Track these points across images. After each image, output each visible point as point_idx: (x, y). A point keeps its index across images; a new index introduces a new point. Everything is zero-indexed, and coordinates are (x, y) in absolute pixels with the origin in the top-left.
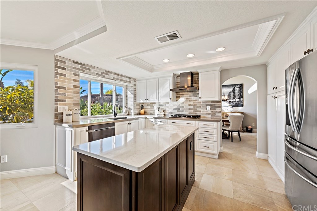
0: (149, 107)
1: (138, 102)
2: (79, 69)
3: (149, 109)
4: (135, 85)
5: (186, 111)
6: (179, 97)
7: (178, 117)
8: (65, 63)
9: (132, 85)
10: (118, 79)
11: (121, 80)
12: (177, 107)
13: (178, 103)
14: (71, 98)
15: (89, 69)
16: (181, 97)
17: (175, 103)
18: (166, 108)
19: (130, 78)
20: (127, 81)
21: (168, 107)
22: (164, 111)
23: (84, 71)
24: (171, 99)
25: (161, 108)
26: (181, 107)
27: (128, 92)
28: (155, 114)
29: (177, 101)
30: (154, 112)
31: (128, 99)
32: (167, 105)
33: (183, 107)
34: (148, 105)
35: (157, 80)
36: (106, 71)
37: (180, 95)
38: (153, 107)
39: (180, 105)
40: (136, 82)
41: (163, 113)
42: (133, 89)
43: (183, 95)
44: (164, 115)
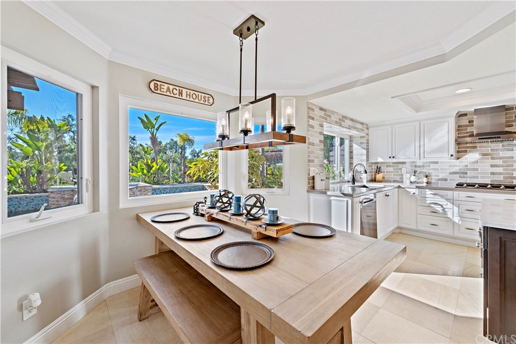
0: (391, 169)
1: (371, 161)
2: (323, 117)
3: (391, 172)
4: (368, 134)
5: (482, 177)
6: (466, 151)
7: (477, 188)
8: (313, 110)
9: (364, 135)
10: (353, 127)
11: (356, 128)
12: (460, 169)
13: (462, 162)
14: (318, 157)
15: (330, 116)
16: (470, 152)
17: (454, 161)
18: (431, 172)
19: (362, 124)
20: (361, 129)
21: (435, 169)
22: (427, 177)
23: (326, 119)
24: (452, 156)
25: (419, 171)
26: (468, 169)
27: (355, 146)
28: (404, 180)
29: (458, 158)
30: (402, 178)
31: (354, 157)
32: (432, 166)
33: (477, 170)
34: (387, 167)
35: (417, 124)
36: (343, 117)
37: (467, 147)
38: (401, 169)
39: (467, 166)
40: (368, 129)
41: (425, 180)
42: (365, 141)
43: (475, 147)
44: (427, 183)
